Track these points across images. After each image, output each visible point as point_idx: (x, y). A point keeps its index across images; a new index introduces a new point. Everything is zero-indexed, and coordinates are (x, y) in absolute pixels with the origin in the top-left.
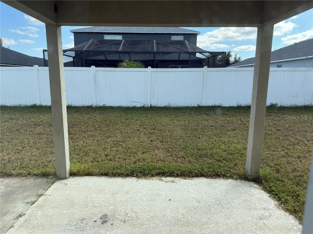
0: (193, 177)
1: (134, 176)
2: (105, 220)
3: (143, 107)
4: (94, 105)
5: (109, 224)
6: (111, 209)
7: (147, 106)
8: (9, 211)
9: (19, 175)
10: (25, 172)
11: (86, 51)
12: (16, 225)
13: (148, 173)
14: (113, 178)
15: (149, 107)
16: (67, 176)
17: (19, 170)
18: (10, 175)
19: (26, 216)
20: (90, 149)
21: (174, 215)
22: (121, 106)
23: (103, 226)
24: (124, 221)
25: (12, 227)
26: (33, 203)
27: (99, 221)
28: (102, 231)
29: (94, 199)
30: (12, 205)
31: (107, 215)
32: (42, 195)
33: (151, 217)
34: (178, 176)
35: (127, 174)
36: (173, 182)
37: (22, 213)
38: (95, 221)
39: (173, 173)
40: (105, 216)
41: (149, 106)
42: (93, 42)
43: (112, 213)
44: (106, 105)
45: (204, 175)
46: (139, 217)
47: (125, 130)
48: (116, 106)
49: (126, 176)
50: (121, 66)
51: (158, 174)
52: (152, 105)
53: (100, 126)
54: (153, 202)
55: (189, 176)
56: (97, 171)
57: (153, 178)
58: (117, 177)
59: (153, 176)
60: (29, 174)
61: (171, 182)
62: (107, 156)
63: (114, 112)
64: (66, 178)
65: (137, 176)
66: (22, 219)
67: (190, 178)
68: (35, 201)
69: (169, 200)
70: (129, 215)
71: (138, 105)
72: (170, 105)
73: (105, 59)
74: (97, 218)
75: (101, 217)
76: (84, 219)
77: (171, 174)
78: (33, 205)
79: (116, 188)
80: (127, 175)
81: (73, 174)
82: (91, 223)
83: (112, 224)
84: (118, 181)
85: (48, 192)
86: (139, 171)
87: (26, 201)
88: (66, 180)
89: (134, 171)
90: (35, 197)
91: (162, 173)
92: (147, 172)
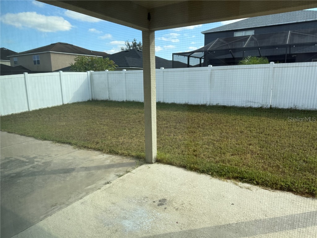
0: (276, 189)
1: (209, 174)
2: (162, 203)
3: (261, 107)
4: (208, 104)
5: (163, 207)
6: (172, 196)
7: (265, 107)
8: (104, 178)
9: (122, 155)
10: (126, 152)
11: (209, 51)
12: (102, 188)
13: (225, 175)
14: (190, 171)
15: (268, 109)
16: (153, 162)
17: (124, 150)
18: (116, 154)
19: (111, 184)
20: (184, 143)
21: (227, 218)
22: (235, 105)
23: (158, 207)
24: (177, 209)
25: (100, 189)
26: (120, 176)
27: (157, 202)
28: (155, 211)
29: (163, 185)
30: (108, 174)
31: (166, 200)
32: (129, 172)
33: (203, 213)
34: (258, 184)
35: (203, 170)
36: (248, 189)
37: (110, 181)
38: (154, 202)
39: (253, 180)
40: (164, 200)
41: (269, 106)
42: (218, 41)
43: (171, 199)
44: (219, 105)
45: (293, 191)
46: (192, 210)
47: (226, 130)
48: (230, 105)
49: (201, 172)
50: (242, 64)
51: (235, 178)
52: (272, 107)
53: (204, 124)
54: (214, 201)
55: (272, 188)
56: (178, 162)
57: (228, 180)
58: (194, 171)
59: (229, 178)
60: (129, 155)
61: (246, 188)
62: (194, 151)
63: (225, 111)
64: (152, 163)
65: (212, 175)
66: (108, 185)
67: (273, 189)
68: (122, 175)
69: (232, 204)
70: (184, 205)
71: (256, 106)
72: (296, 107)
73: (232, 57)
74: (157, 200)
75: (160, 200)
76: (147, 198)
77: (251, 181)
78: (120, 178)
79: (186, 180)
80: (203, 172)
81: (158, 161)
82: (150, 202)
83: (165, 208)
84: (193, 175)
85: (134, 171)
86: (216, 170)
87: (117, 174)
88: (151, 165)
89: (211, 169)
90: (123, 172)
91: (240, 178)
92: (223, 173)
